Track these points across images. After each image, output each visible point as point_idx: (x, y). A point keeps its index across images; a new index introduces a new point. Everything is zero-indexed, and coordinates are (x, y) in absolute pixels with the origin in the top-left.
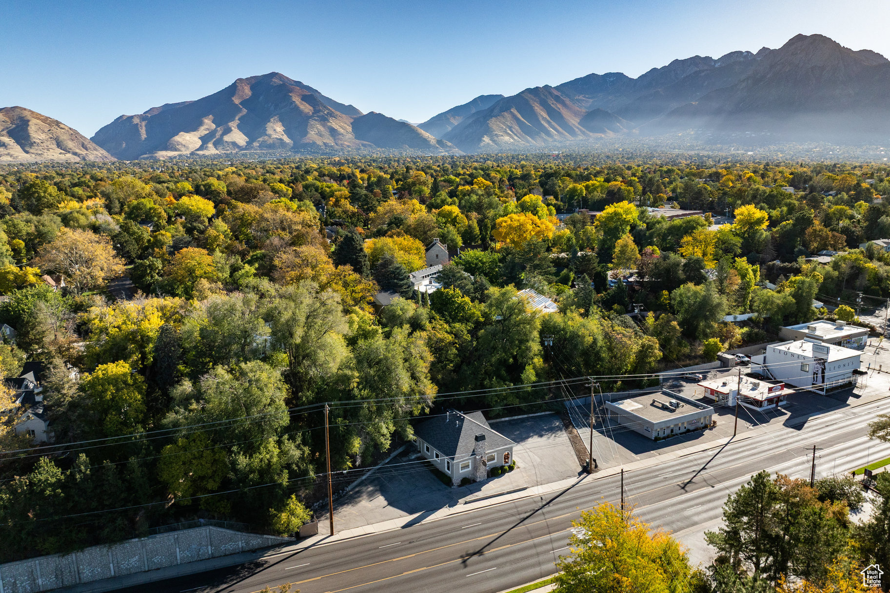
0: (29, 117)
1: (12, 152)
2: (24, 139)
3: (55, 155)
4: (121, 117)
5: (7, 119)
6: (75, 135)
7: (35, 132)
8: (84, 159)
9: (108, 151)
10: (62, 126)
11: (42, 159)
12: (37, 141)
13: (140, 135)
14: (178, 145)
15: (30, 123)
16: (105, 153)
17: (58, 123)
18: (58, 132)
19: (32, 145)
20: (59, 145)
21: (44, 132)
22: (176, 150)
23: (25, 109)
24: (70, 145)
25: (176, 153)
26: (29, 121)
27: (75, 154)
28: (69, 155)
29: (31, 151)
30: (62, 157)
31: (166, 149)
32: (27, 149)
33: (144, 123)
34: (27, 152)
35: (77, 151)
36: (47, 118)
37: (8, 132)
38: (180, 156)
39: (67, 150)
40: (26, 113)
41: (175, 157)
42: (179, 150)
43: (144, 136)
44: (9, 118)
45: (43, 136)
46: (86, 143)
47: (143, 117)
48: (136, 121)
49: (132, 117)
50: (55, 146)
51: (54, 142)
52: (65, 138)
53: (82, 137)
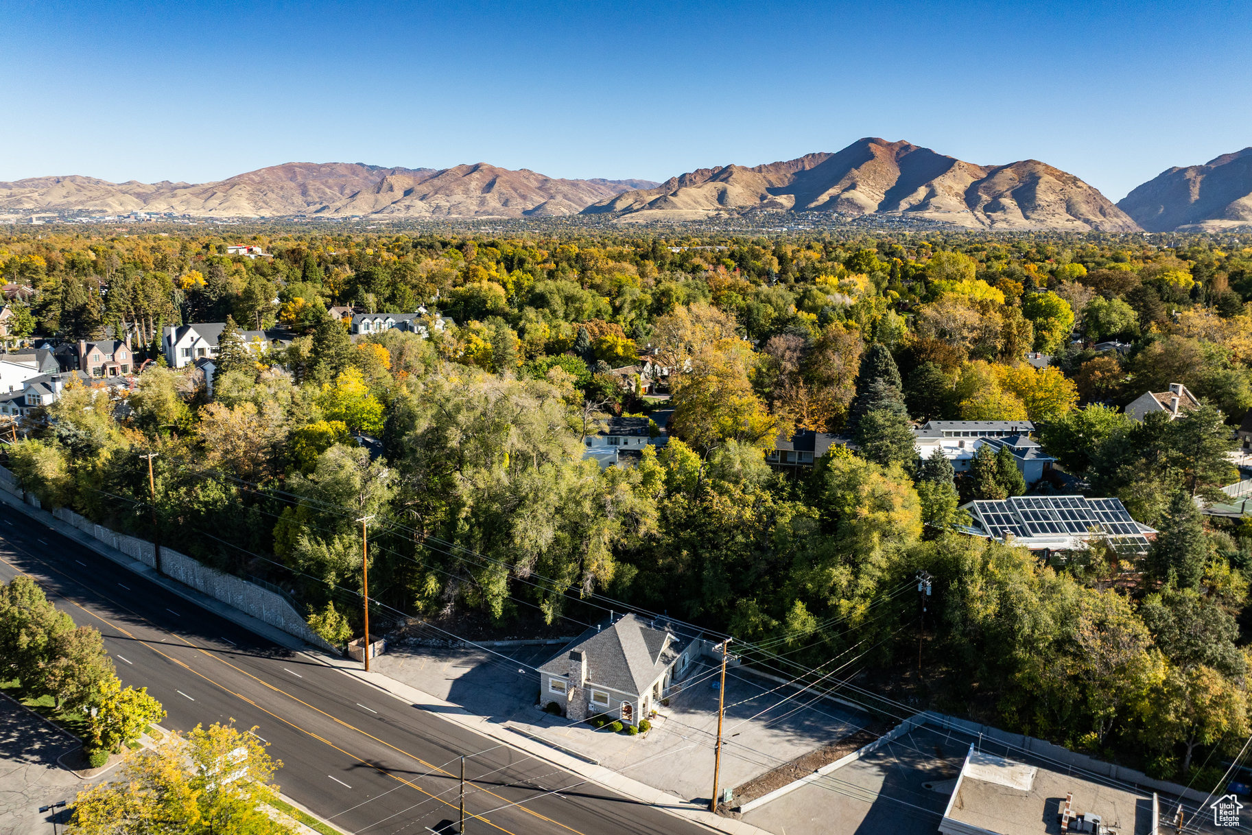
0: (1042, 173)
1: (1009, 217)
2: (1028, 201)
3: (1061, 222)
4: (1170, 170)
5: (1016, 176)
6: (1094, 196)
7: (1044, 195)
8: (1097, 228)
9: (1136, 219)
10: (1079, 184)
11: (1043, 227)
12: (1044, 204)
13: (1189, 196)
14: (1243, 210)
15: (1041, 181)
16: (1128, 220)
17: (1075, 180)
18: (1072, 191)
19: (1035, 208)
20: (1070, 208)
21: (1054, 192)
22: (1238, 218)
23: (1039, 163)
24: (1084, 209)
25: (1236, 223)
26: (1039, 178)
27: (1087, 221)
28: (1078, 223)
29: (1033, 216)
30: (1069, 225)
31: (1222, 216)
32: (1028, 214)
33: (1199, 179)
34: (1027, 218)
35: (1091, 217)
36: (1063, 173)
37: (1012, 193)
38: (1242, 227)
39: (1077, 216)
40: (1040, 168)
41: (1232, 230)
42: (1244, 219)
43: (1195, 195)
44: (1018, 174)
45: (1052, 197)
46: (1105, 207)
47: (1200, 170)
48: (1190, 175)
49: (1186, 170)
50: (1063, 211)
51: (1064, 205)
52: (1079, 199)
53: (1103, 198)
